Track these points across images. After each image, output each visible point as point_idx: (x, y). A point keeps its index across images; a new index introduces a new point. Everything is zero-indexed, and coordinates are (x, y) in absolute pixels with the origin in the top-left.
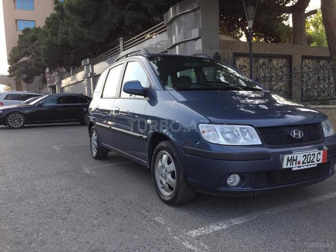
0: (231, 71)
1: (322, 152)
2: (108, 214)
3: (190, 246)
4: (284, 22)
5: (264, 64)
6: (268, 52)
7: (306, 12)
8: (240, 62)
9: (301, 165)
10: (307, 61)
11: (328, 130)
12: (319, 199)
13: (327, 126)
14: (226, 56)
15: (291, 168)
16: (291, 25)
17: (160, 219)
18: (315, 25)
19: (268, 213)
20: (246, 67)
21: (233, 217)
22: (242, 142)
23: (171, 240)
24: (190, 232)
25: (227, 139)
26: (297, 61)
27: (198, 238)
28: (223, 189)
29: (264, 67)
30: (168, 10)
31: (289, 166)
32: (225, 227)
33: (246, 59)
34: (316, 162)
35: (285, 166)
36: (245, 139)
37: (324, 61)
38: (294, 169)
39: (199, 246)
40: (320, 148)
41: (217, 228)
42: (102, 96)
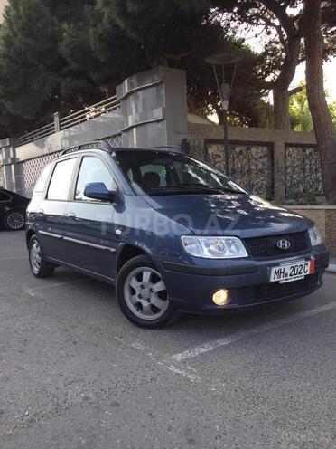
0: (201, 164)
1: (309, 263)
2: (75, 343)
3: (177, 371)
4: (263, 98)
5: (241, 152)
6: (245, 138)
7: (289, 89)
8: (213, 150)
9: (288, 277)
10: (291, 149)
11: (315, 237)
12: (307, 313)
13: (314, 233)
14: (197, 142)
15: (278, 282)
16: (272, 103)
17: (137, 345)
18: (300, 101)
19: (255, 331)
20: (220, 157)
21: (218, 338)
22: (228, 255)
23: (155, 365)
24: (174, 356)
25: (211, 252)
26: (279, 149)
27: (184, 362)
28: (208, 307)
29: (241, 157)
30: (122, 81)
31: (276, 279)
32: (211, 348)
33: (219, 146)
34: (303, 274)
35: (272, 280)
36: (231, 251)
37: (311, 150)
38: (281, 282)
39: (187, 370)
40: (307, 259)
41: (203, 350)
42: (46, 197)
